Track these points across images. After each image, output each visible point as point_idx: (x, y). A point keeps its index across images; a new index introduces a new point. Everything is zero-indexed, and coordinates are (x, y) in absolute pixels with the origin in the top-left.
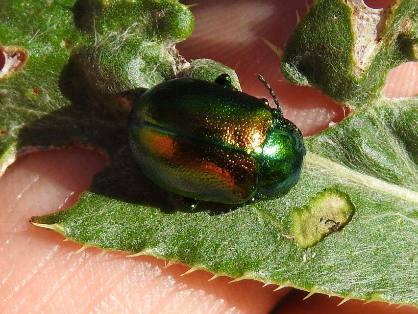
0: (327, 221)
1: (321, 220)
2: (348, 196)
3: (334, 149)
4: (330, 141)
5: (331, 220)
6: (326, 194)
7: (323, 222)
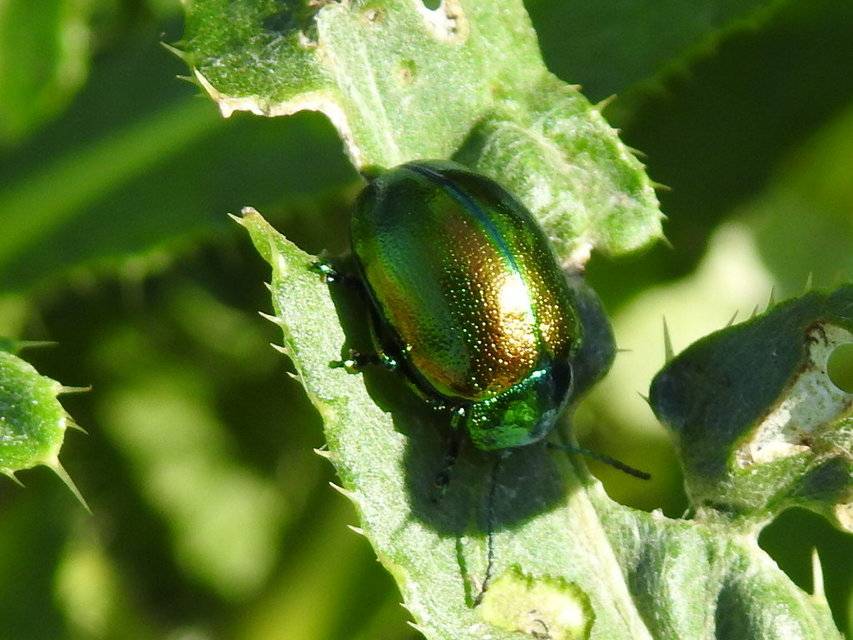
0: (539, 621)
1: (534, 612)
2: (594, 617)
3: (631, 546)
4: (636, 532)
5: (544, 625)
6: (568, 591)
7: (532, 617)
